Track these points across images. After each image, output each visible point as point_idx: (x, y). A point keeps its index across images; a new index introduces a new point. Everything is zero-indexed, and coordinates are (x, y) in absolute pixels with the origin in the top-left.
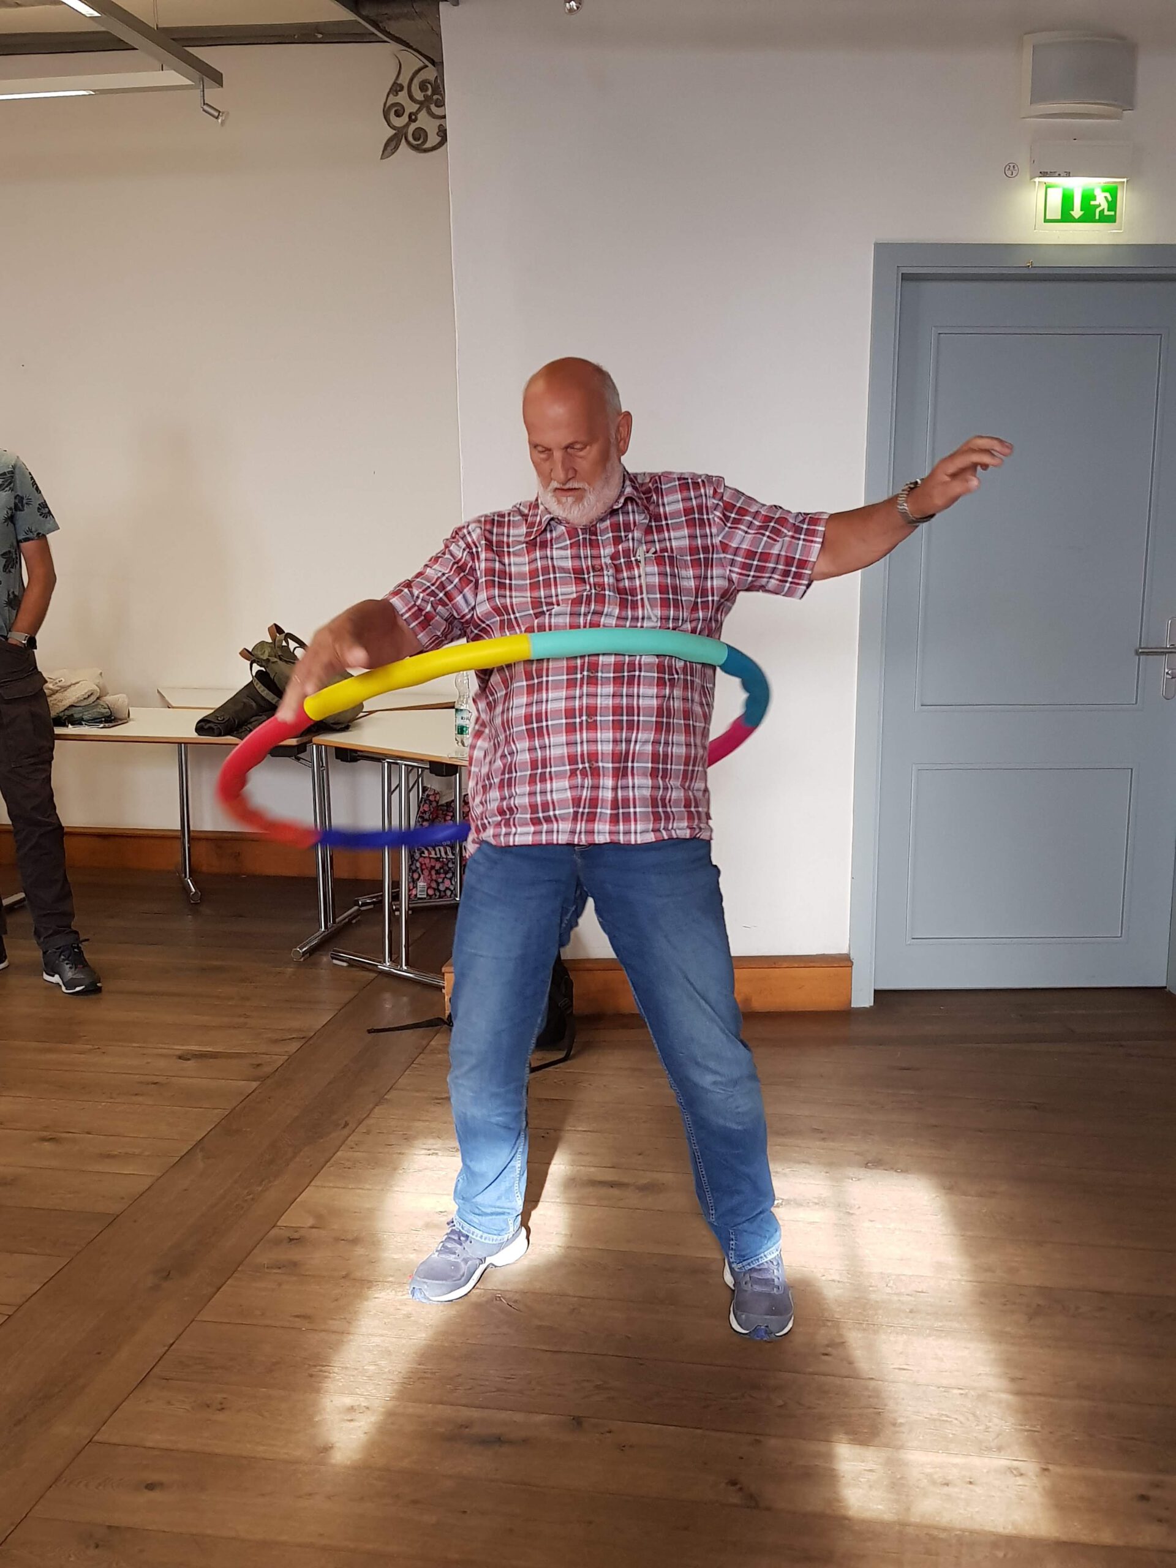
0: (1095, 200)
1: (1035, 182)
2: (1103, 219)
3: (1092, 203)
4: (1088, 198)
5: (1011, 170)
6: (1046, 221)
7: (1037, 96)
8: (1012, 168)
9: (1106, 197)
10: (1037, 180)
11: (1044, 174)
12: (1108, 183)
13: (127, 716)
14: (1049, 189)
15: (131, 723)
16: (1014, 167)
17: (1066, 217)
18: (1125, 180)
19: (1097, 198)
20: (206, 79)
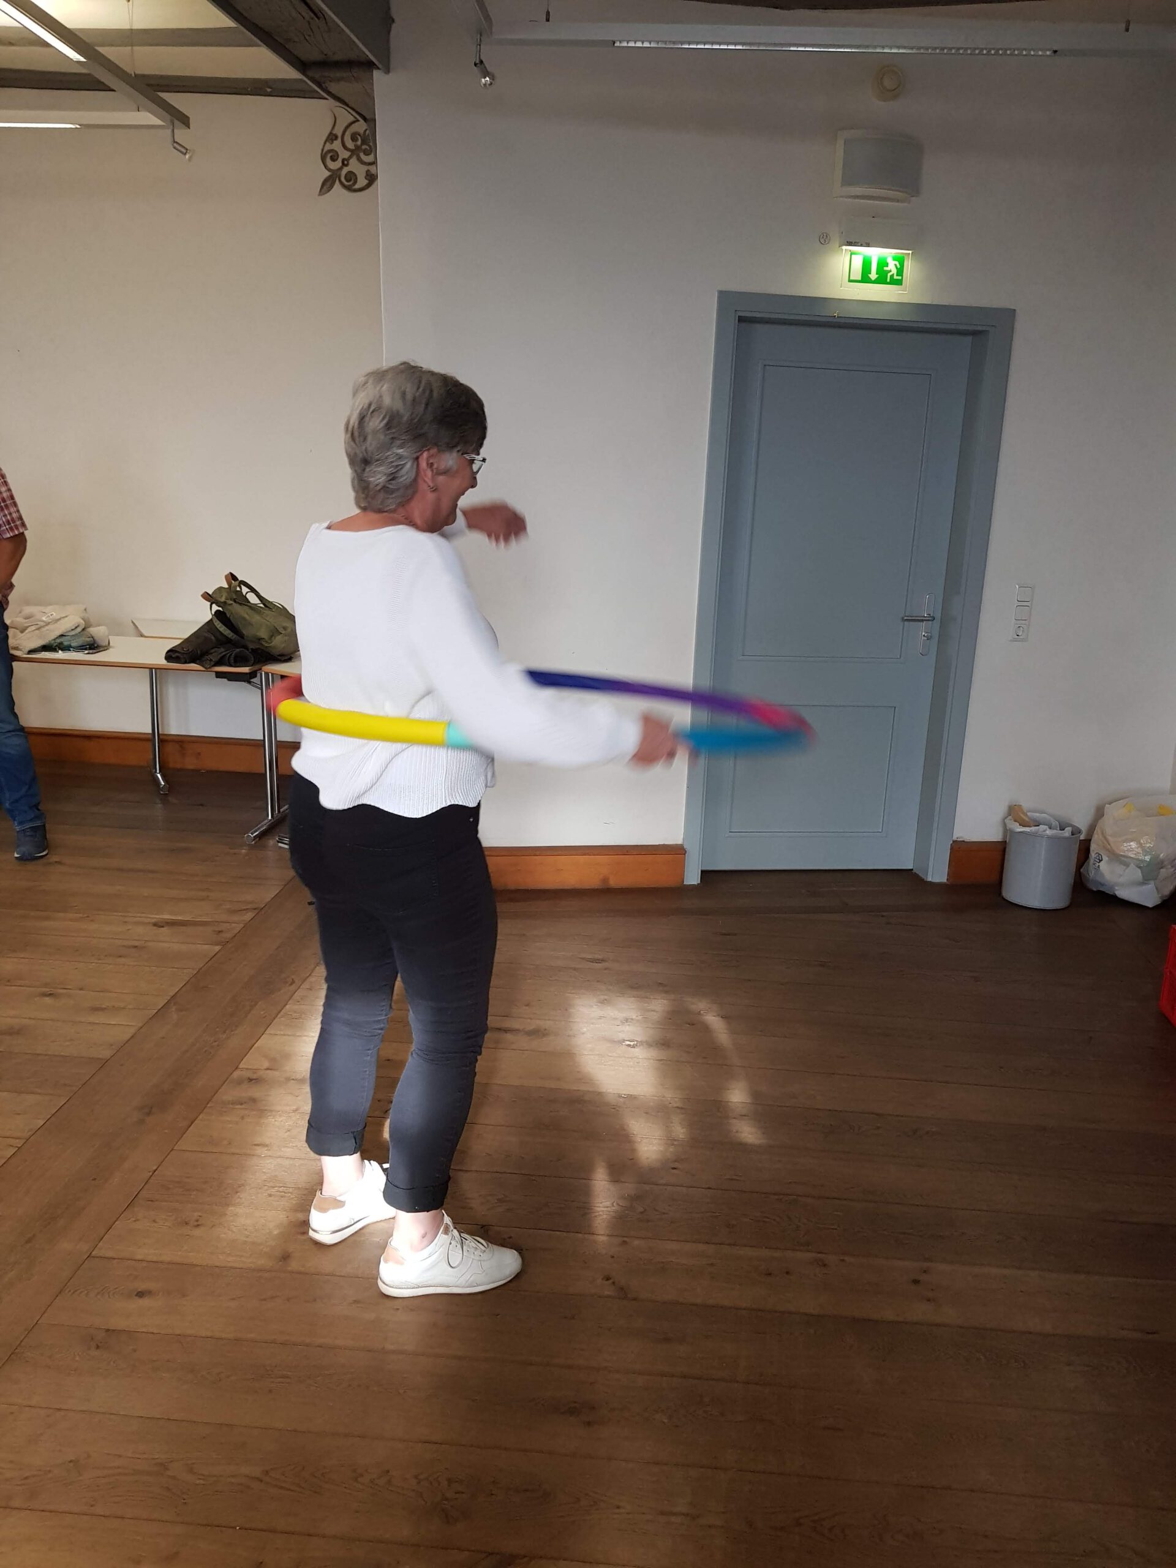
0: (887, 266)
1: (842, 250)
2: (894, 282)
3: (885, 268)
4: (882, 264)
5: (824, 239)
6: (850, 281)
7: (847, 181)
8: (825, 237)
9: (896, 265)
10: (844, 248)
11: (850, 244)
12: (898, 253)
13: (107, 644)
14: (853, 256)
15: (111, 649)
16: (827, 237)
17: (865, 279)
18: (910, 252)
19: (889, 265)
20: (176, 122)
